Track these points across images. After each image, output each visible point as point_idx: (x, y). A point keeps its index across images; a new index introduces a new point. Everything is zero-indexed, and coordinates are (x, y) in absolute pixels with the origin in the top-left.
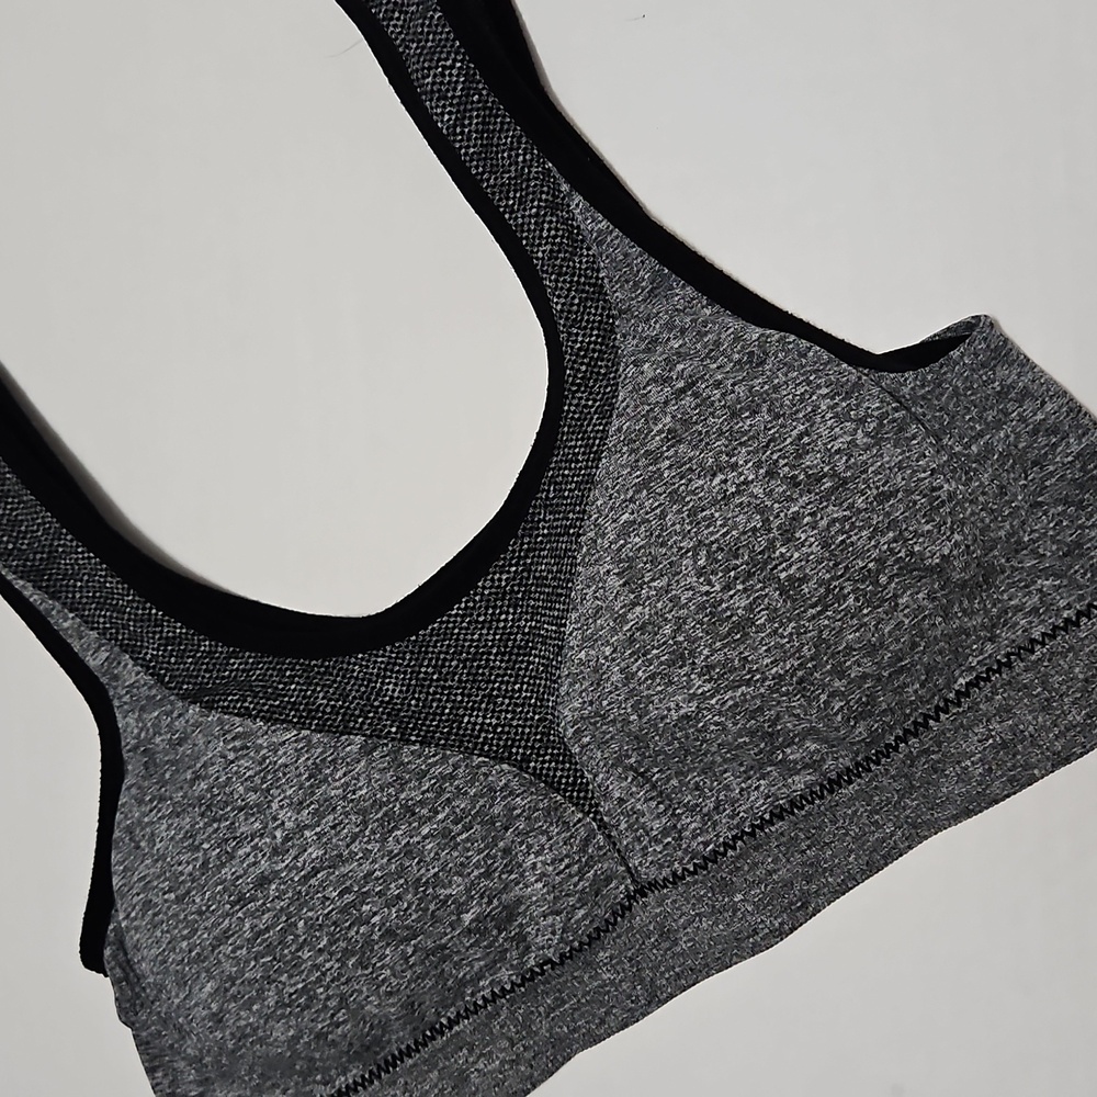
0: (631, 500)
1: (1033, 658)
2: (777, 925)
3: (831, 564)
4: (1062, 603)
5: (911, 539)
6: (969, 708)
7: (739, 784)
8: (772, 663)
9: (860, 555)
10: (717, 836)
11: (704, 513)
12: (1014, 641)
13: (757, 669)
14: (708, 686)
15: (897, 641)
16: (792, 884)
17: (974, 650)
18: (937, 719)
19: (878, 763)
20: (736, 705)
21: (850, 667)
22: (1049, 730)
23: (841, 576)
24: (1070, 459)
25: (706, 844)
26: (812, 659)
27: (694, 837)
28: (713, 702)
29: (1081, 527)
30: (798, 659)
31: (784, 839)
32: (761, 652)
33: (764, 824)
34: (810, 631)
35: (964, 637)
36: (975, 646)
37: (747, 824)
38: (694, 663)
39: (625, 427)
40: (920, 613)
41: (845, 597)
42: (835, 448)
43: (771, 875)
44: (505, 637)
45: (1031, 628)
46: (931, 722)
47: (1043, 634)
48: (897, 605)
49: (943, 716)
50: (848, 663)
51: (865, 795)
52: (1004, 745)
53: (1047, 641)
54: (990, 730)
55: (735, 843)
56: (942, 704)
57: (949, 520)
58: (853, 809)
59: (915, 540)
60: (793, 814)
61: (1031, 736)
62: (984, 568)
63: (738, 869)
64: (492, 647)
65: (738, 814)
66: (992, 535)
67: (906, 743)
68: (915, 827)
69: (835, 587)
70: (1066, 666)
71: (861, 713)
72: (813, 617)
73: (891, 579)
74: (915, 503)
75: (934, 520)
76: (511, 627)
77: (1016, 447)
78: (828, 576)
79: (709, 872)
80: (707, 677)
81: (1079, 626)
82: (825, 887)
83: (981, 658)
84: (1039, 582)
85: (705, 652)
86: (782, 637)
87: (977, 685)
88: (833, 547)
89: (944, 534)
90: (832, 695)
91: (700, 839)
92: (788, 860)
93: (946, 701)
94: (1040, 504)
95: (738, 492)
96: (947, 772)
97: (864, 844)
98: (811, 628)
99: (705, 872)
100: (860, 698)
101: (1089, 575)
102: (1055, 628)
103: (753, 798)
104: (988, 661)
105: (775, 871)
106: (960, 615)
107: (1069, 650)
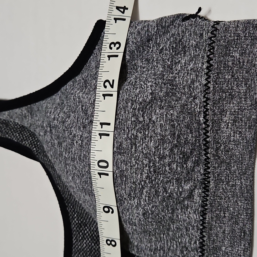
0: (67, 172)
1: (211, 89)
2: (243, 247)
3: (123, 132)
4: (200, 65)
5: (137, 99)
6: (212, 124)
7: (185, 217)
8: (141, 175)
9: (127, 120)
10: (196, 237)
11: (82, 156)
12: (201, 91)
13: (140, 181)
14: (136, 200)
15: (166, 130)
16: (234, 230)
17: (194, 107)
18: (208, 137)
19: (209, 168)
20: (149, 197)
21: (164, 153)
22: (241, 102)
23: (129, 131)
24: (156, 29)
25: (195, 243)
26: (150, 162)
27: (191, 244)
28: (143, 203)
29: (180, 41)
30: (146, 166)
31: (215, 219)
32: (135, 176)
33: (203, 221)
34: (139, 156)
35: (186, 107)
36: (193, 106)
37: (199, 226)
38: (125, 198)
39: (52, 154)
40: (163, 116)
41: (137, 136)
42: (92, 101)
43: (225, 233)
44: (92, 237)
45: (201, 82)
46: (208, 139)
47: (206, 79)
48: (153, 121)
49: (208, 134)
50: (162, 152)
51: (218, 181)
52: (235, 121)
53: (209, 80)
54: (226, 122)
55: (203, 235)
56: (204, 131)
57: (142, 83)
58: (221, 188)
59: (138, 98)
60: (207, 209)
61: (239, 109)
62: (168, 83)
63: (214, 241)
64: (91, 244)
65: (194, 226)
66: (158, 73)
67: (209, 153)
68: (245, 174)
69: (131, 136)
70: (223, 80)
71: (185, 161)
72: (135, 151)
73: (143, 116)
74: (127, 89)
75: (137, 88)
76: (90, 233)
77: (138, 42)
78: (126, 136)
79: (207, 250)
80: (132, 198)
81: (212, 65)
82: (244, 221)
83: (198, 106)
84: (189, 68)
85: (123, 192)
86: (134, 165)
87: (207, 115)
88: (118, 127)
89: (145, 87)
90: (169, 165)
91: (192, 243)
92: (224, 224)
93: (204, 129)
94: (162, 49)
95: (82, 141)
96: (231, 147)
97: (237, 195)
98: (139, 155)
99: (206, 251)
100: (180, 157)
101: (198, 50)
102: (207, 74)
103: (192, 217)
104: (201, 105)
105: (225, 230)
106: (176, 103)
107: (218, 75)
